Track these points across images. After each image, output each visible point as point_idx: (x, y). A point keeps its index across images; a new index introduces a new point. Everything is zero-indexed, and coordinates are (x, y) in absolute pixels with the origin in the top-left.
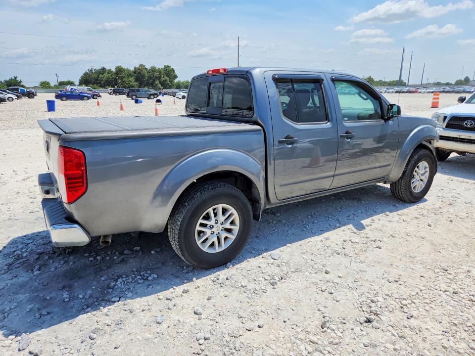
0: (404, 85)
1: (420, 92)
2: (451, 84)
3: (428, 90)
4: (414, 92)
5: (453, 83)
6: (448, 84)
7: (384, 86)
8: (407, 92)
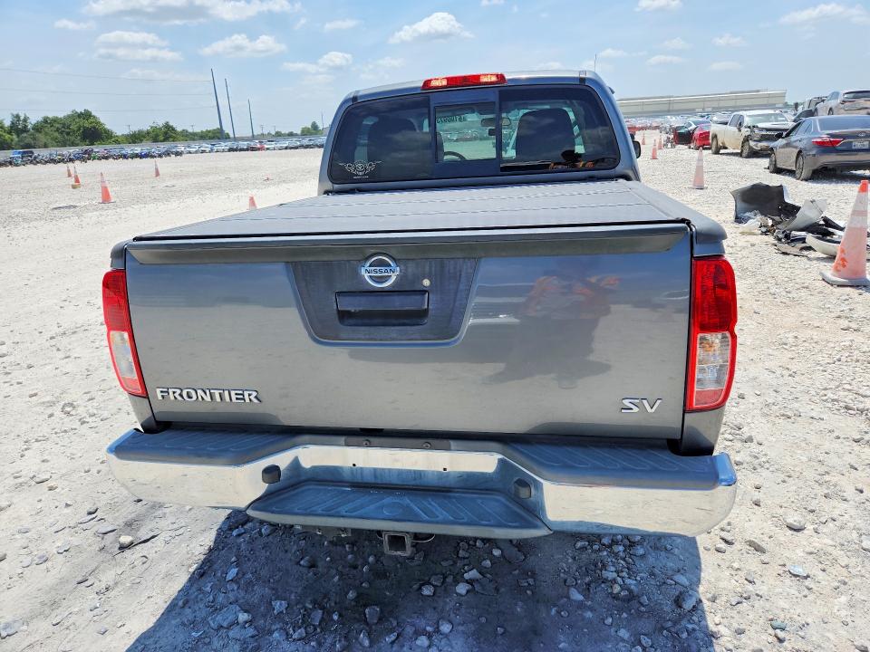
0: (227, 137)
1: (268, 149)
2: (296, 135)
3: (279, 145)
4: (259, 149)
5: (299, 132)
6: (291, 135)
7: (194, 140)
8: (247, 150)
